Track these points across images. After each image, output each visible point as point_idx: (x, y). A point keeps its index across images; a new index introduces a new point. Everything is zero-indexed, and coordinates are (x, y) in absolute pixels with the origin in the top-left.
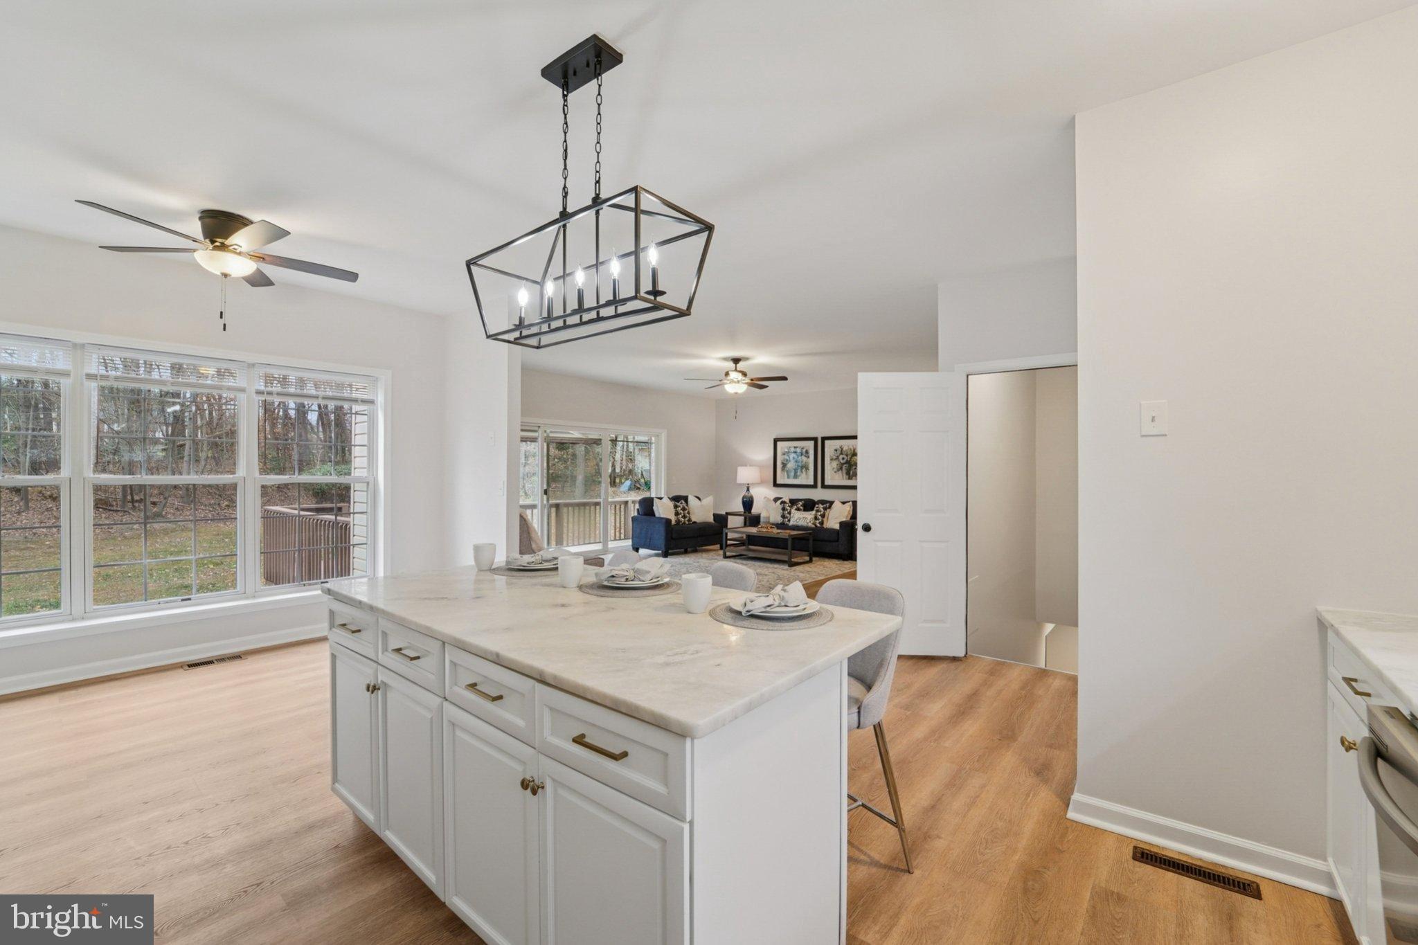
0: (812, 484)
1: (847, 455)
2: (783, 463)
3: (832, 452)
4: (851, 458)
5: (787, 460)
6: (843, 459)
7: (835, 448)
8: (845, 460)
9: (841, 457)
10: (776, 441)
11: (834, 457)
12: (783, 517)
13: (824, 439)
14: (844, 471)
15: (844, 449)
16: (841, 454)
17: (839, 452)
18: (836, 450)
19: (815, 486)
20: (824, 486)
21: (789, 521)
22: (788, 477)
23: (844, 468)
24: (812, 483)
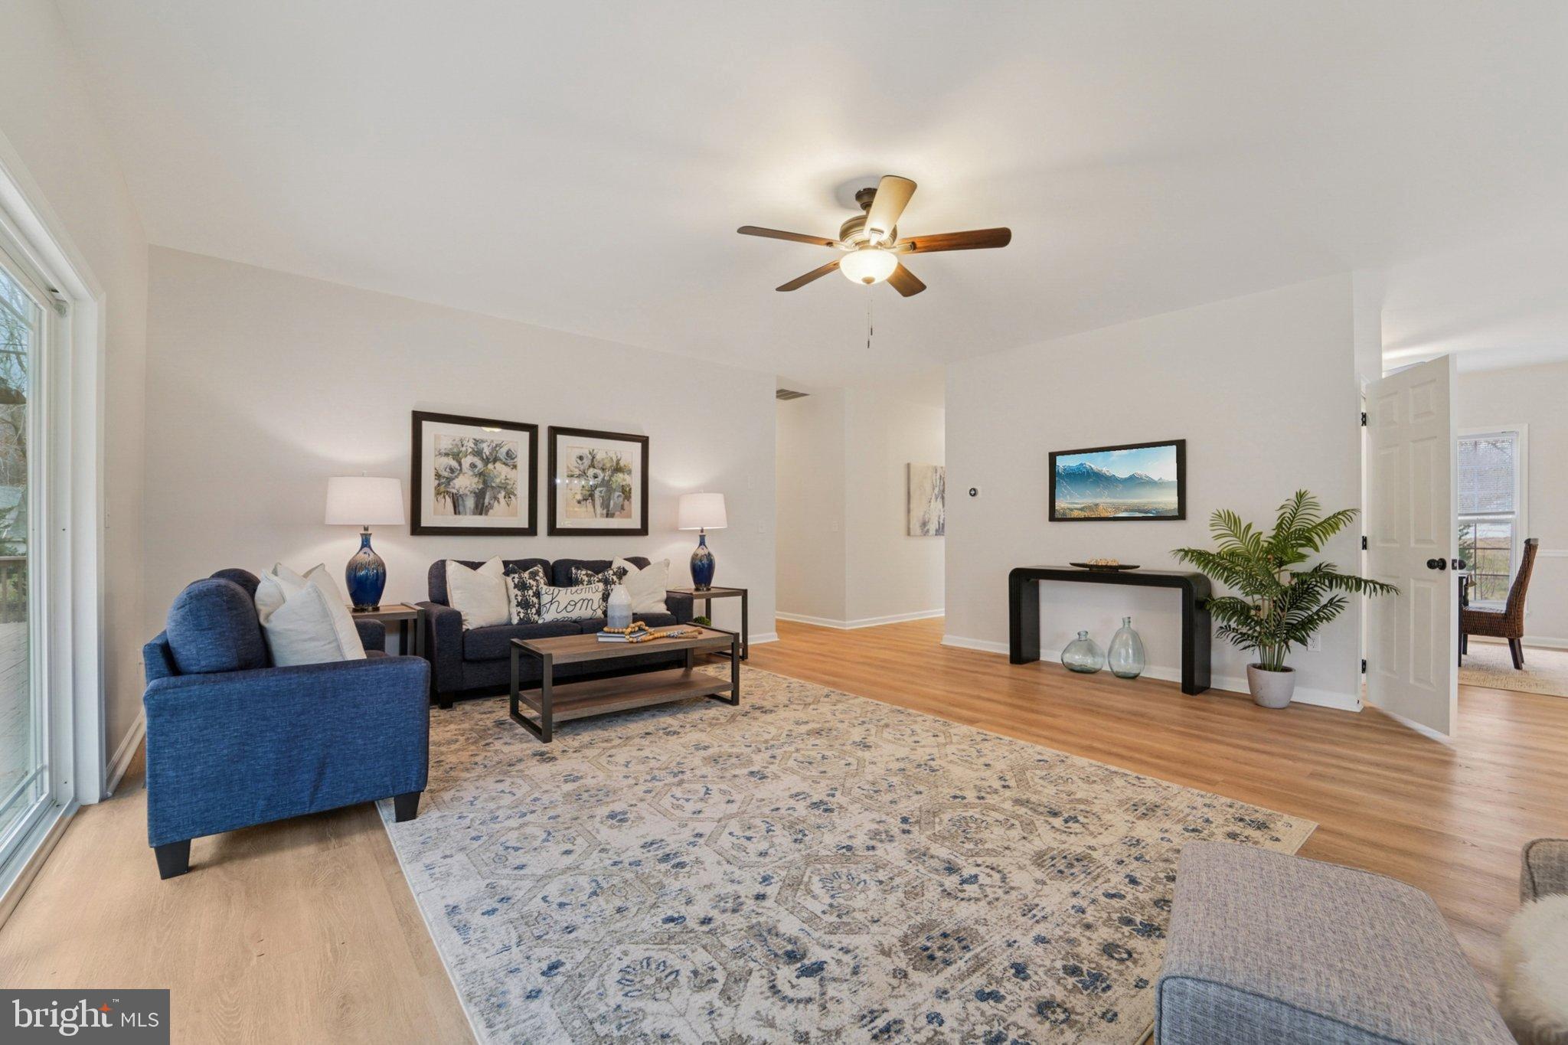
0: (526, 526)
1: (603, 470)
2: (438, 476)
3: (573, 462)
4: (611, 476)
5: (452, 470)
6: (595, 477)
7: (579, 452)
8: (600, 479)
9: (591, 472)
10: (419, 418)
11: (577, 472)
12: (524, 604)
13: (555, 431)
14: (598, 502)
15: (599, 457)
16: (592, 466)
17: (587, 462)
18: (581, 458)
19: (531, 531)
20: (553, 531)
21: (538, 613)
22: (456, 511)
23: (597, 494)
24: (524, 523)
